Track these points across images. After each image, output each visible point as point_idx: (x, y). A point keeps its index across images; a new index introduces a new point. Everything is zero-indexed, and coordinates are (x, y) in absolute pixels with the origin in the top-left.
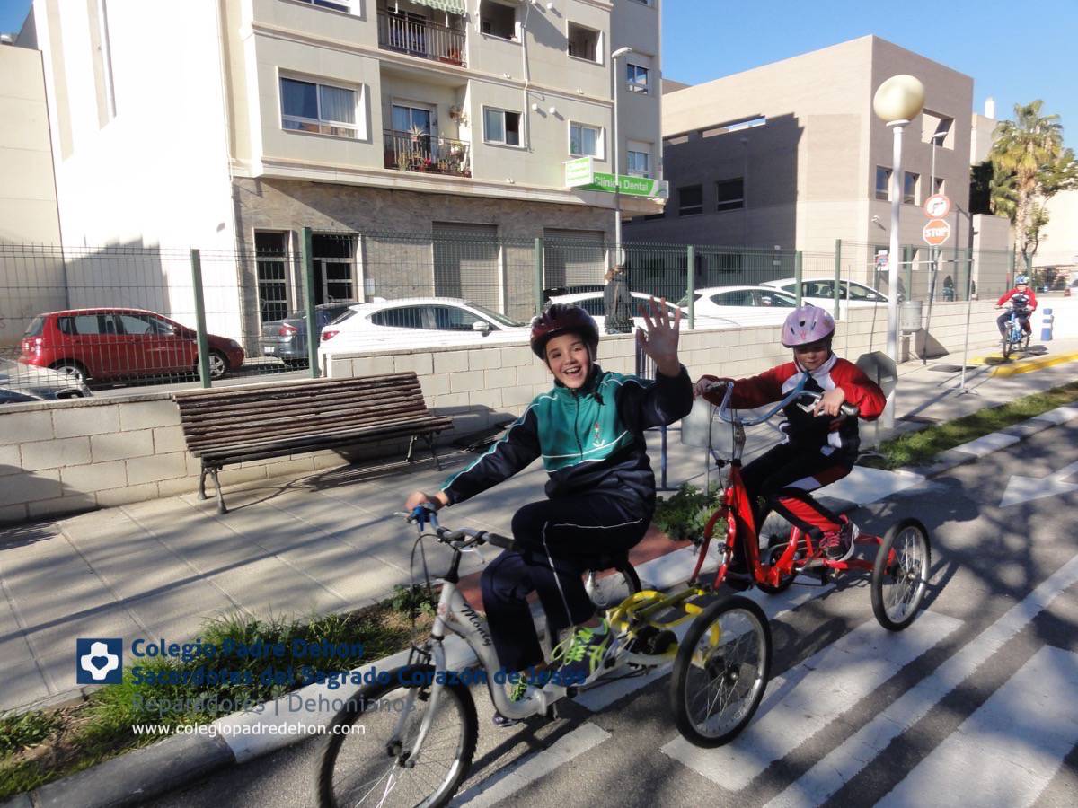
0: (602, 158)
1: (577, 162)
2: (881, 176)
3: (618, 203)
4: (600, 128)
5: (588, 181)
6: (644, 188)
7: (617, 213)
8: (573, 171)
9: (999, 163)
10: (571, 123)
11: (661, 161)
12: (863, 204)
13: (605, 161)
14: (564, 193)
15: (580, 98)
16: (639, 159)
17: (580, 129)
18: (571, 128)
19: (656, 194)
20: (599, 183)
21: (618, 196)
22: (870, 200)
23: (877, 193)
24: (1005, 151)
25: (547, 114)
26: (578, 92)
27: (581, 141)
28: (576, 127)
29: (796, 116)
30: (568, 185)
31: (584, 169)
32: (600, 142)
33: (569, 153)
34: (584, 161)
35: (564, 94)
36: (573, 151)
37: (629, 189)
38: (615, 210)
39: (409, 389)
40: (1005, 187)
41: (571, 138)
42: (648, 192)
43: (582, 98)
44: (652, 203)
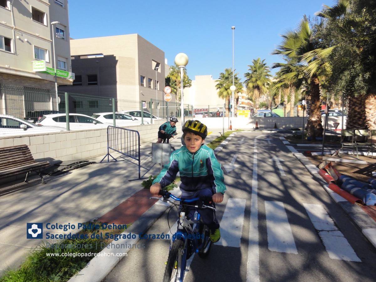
0: (49, 62)
1: (38, 62)
2: (142, 78)
3: (56, 80)
4: (47, 50)
5: (44, 70)
6: (66, 75)
7: (56, 84)
8: (37, 65)
9: (172, 78)
10: (35, 46)
11: (71, 66)
12: (137, 87)
13: (49, 63)
14: (33, 73)
15: (38, 37)
16: (62, 64)
17: (38, 49)
18: (34, 48)
19: (70, 78)
20: (47, 71)
21: (56, 77)
22: (139, 86)
23: (141, 84)
24: (173, 75)
25: (24, 41)
26: (37, 35)
27: (39, 54)
28: (37, 48)
29: (114, 56)
30: (35, 71)
31: (42, 65)
32: (47, 56)
33: (34, 58)
34: (41, 62)
35: (31, 34)
36: (35, 58)
37: (60, 75)
38: (55, 82)
39: (25, 152)
40: (174, 85)
41: (35, 52)
42: (67, 77)
43: (39, 37)
44: (68, 81)
